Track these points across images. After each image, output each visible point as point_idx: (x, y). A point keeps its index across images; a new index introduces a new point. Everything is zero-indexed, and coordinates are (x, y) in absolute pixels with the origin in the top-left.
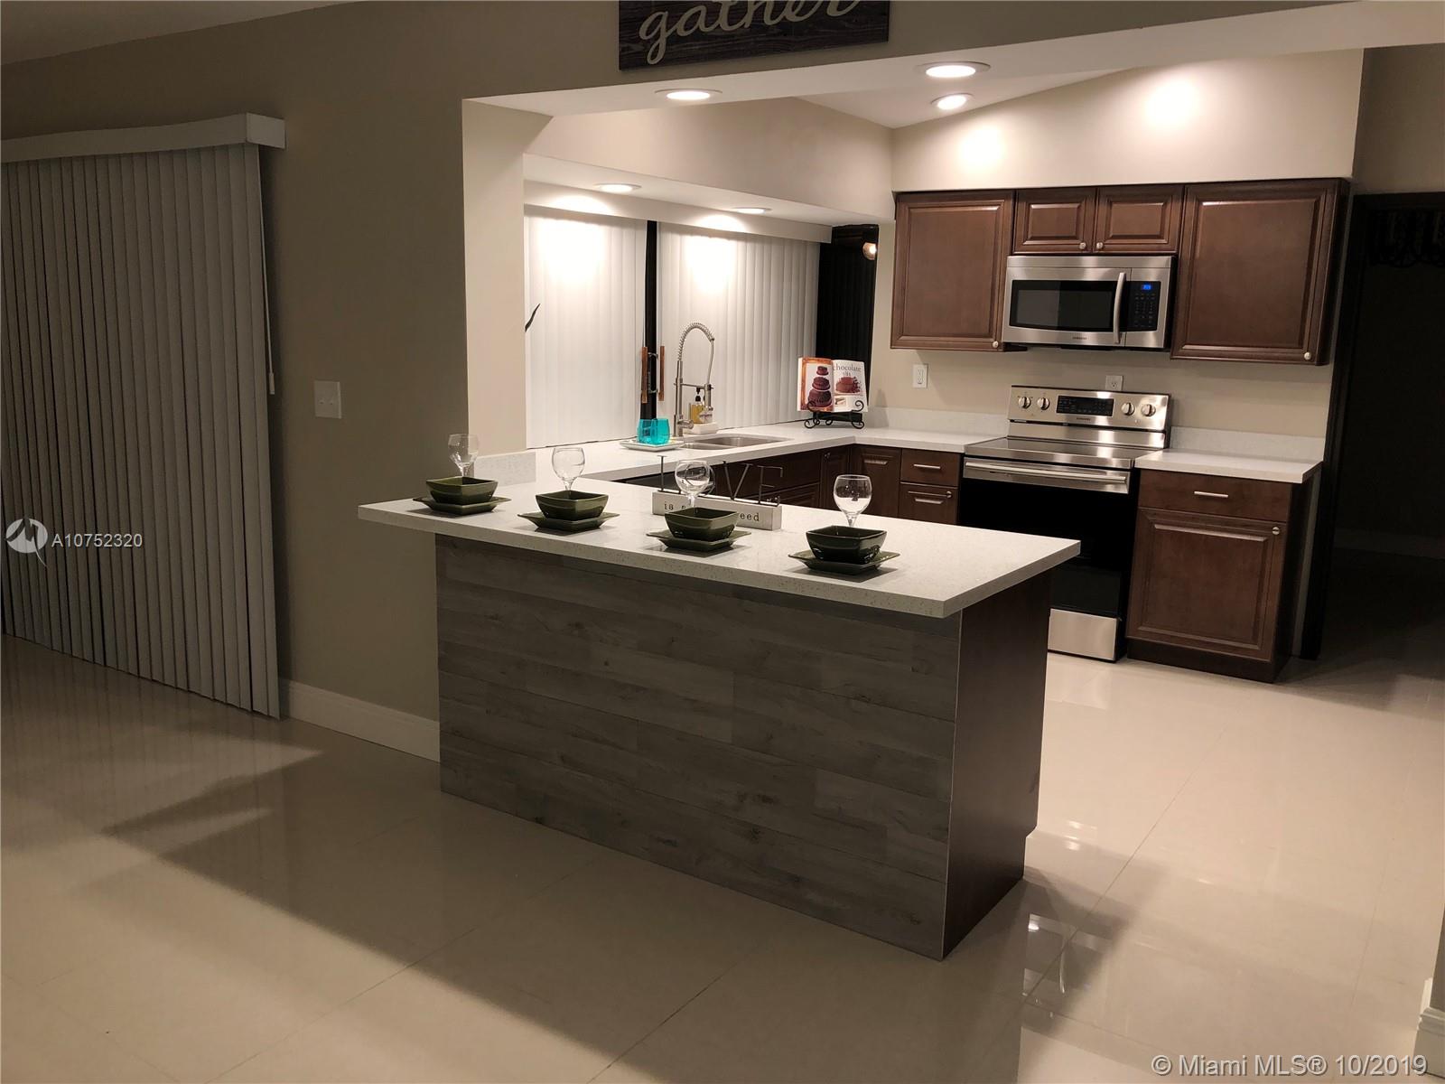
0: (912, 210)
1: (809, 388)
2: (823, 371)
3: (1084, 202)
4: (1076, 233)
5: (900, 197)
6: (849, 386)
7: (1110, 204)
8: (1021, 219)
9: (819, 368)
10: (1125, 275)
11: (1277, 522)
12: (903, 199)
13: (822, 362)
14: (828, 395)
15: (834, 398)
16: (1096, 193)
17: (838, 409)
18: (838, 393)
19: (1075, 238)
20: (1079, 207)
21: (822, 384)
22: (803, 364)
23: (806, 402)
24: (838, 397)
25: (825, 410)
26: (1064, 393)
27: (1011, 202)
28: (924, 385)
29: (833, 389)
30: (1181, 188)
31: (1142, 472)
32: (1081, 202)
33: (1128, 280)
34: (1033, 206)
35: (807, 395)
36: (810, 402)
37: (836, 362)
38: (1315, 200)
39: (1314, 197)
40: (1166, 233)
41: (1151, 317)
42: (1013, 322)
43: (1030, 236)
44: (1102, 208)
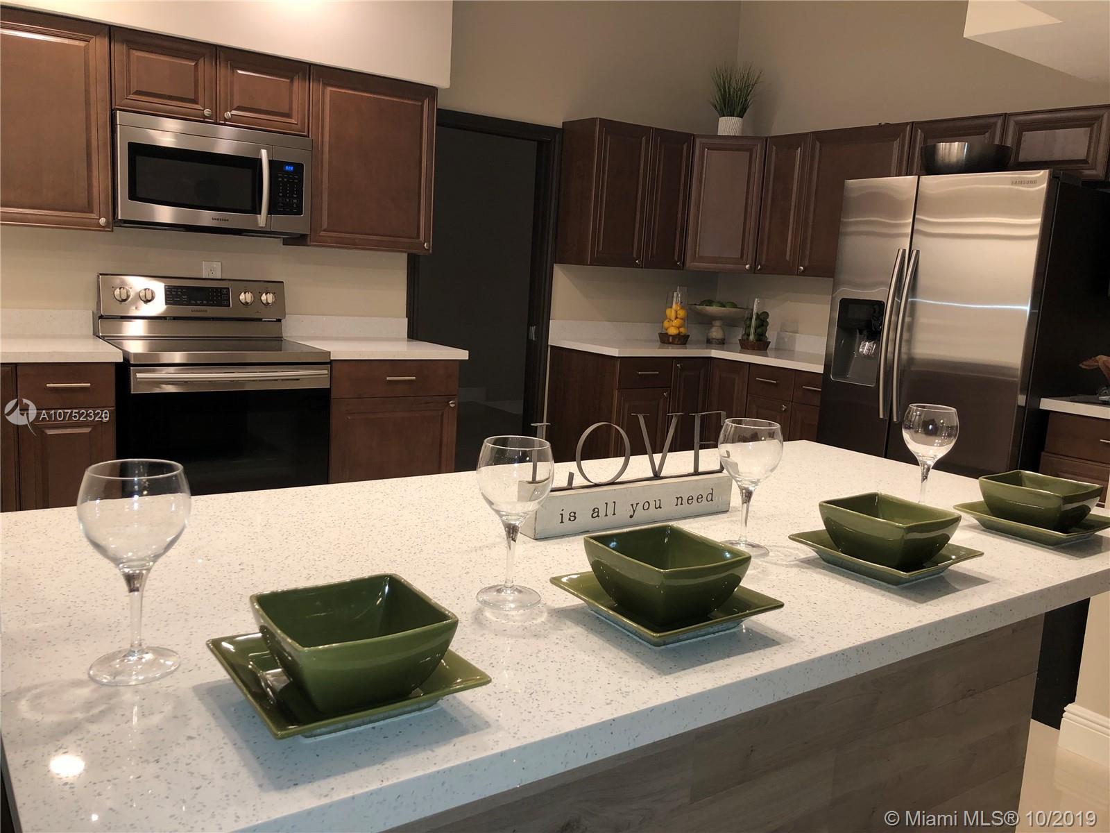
3: (201, 61)
4: (196, 94)
7: (232, 68)
8: (120, 65)
10: (267, 153)
11: (451, 396)
16: (216, 52)
19: (194, 101)
20: (196, 67)
26: (177, 283)
27: (105, 41)
30: (307, 67)
31: (334, 364)
32: (197, 59)
33: (270, 158)
34: (135, 53)
38: (420, 104)
39: (420, 101)
40: (295, 113)
41: (295, 201)
42: (133, 195)
43: (134, 89)
44: (223, 72)
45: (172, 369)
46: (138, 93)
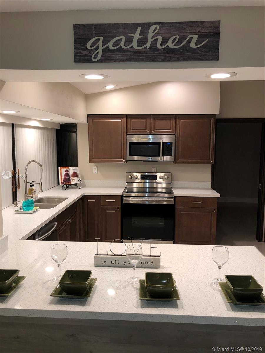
0: (94, 120)
1: (63, 177)
2: (67, 171)
3: (147, 119)
4: (146, 127)
5: (89, 116)
6: (75, 175)
7: (155, 120)
8: (129, 123)
9: (66, 170)
10: (162, 140)
11: (214, 209)
12: (90, 116)
13: (66, 168)
14: (69, 179)
15: (71, 179)
16: (151, 116)
17: (72, 183)
18: (72, 177)
19: (146, 129)
20: (146, 121)
21: (67, 175)
22: (61, 169)
23: (63, 182)
24: (72, 179)
25: (69, 184)
26: (142, 174)
27: (126, 119)
28: (97, 173)
29: (71, 177)
30: (175, 115)
31: (176, 197)
32: (146, 119)
33: (163, 142)
34: (132, 120)
35: (63, 179)
36: (64, 182)
37: (70, 168)
38: (210, 120)
39: (210, 119)
40: (171, 128)
41: (170, 152)
42: (130, 154)
43: (132, 129)
44: (153, 121)
45: (132, 198)
46: (133, 129)
